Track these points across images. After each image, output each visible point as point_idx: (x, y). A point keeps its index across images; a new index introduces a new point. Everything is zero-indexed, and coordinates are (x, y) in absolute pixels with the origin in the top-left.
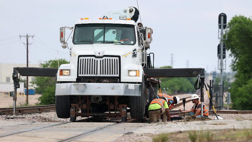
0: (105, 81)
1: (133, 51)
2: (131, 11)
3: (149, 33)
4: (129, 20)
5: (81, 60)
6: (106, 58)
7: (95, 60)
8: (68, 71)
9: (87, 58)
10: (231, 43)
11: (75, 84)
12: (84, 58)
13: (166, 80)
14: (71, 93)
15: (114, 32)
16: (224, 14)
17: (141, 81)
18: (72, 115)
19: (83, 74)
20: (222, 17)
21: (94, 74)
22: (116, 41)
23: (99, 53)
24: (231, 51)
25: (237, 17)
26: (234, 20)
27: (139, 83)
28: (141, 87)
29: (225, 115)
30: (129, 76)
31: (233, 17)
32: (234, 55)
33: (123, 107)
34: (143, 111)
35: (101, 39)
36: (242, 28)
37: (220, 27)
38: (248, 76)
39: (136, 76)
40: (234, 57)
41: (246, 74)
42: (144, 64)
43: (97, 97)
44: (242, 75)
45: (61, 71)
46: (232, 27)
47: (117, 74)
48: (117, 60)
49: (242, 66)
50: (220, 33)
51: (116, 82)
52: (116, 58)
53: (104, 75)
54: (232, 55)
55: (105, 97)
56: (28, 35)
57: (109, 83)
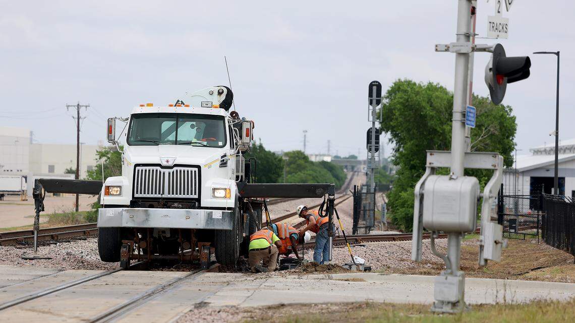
0: (176, 205)
1: (222, 157)
2: (220, 93)
3: (247, 129)
4: (216, 107)
5: (138, 171)
6: (179, 169)
7: (160, 172)
8: (119, 189)
9: (148, 168)
10: (391, 123)
11: (128, 210)
12: (144, 168)
13: (293, 172)
14: (122, 224)
15: (192, 127)
16: (377, 82)
17: (233, 206)
18: (124, 258)
19: (141, 193)
20: (375, 88)
21: (159, 194)
22: (194, 140)
23: (167, 161)
24: (391, 133)
25: (402, 82)
26: (397, 87)
27: (229, 209)
28: (232, 215)
29: (374, 245)
30: (214, 197)
31: (394, 82)
32: (396, 140)
33: (204, 246)
34: (235, 253)
35: (172, 137)
36: (407, 101)
37: (371, 103)
38: (417, 173)
39: (225, 197)
40: (397, 143)
41: (413, 170)
42: (239, 176)
43: (163, 231)
44: (407, 173)
45: (108, 188)
46: (392, 98)
47: (195, 194)
48: (195, 172)
49: (407, 158)
50: (371, 111)
51: (194, 207)
52: (194, 169)
53: (175, 196)
54: (393, 139)
55: (174, 231)
56: (80, 105)
57: (182, 208)
